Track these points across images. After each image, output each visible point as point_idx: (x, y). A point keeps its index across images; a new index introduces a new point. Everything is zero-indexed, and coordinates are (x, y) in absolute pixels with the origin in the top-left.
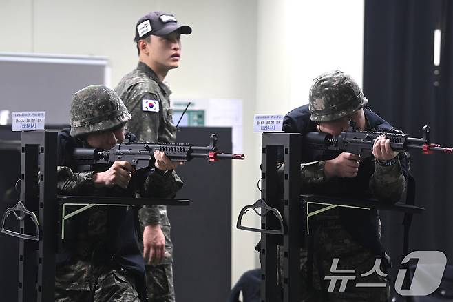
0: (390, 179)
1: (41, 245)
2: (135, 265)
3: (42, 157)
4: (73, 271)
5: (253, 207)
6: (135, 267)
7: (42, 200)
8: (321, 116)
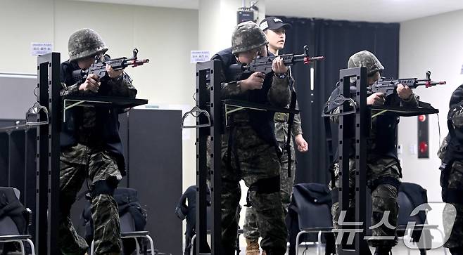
0: (282, 88)
1: (50, 127)
2: (116, 150)
3: (50, 69)
4: (74, 150)
5: (191, 112)
6: (115, 151)
7: (50, 97)
8: (239, 48)
